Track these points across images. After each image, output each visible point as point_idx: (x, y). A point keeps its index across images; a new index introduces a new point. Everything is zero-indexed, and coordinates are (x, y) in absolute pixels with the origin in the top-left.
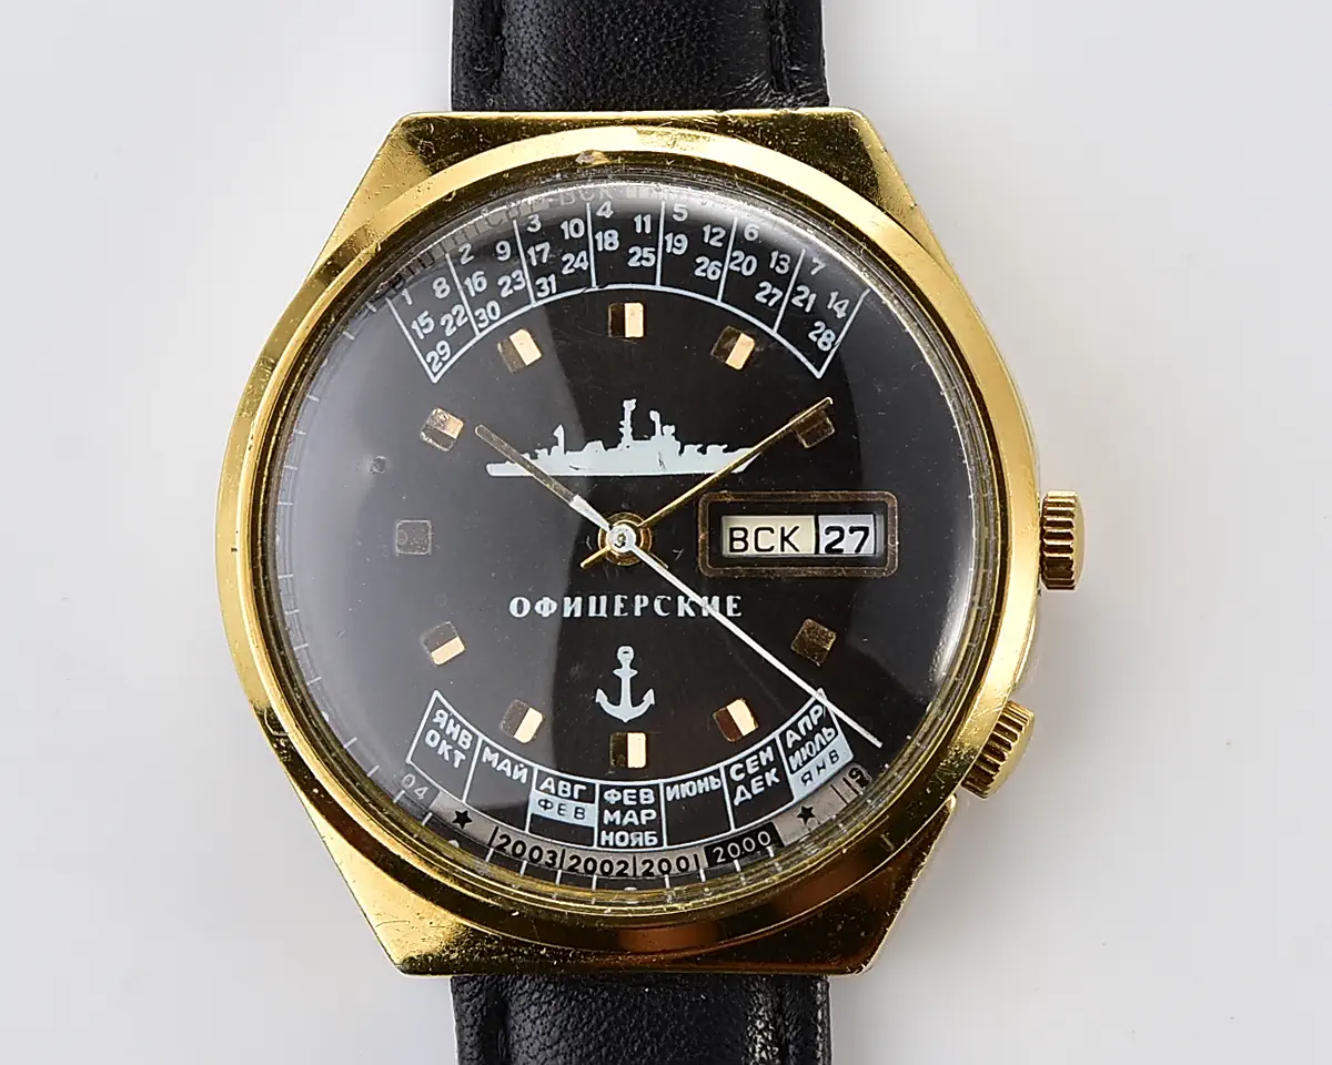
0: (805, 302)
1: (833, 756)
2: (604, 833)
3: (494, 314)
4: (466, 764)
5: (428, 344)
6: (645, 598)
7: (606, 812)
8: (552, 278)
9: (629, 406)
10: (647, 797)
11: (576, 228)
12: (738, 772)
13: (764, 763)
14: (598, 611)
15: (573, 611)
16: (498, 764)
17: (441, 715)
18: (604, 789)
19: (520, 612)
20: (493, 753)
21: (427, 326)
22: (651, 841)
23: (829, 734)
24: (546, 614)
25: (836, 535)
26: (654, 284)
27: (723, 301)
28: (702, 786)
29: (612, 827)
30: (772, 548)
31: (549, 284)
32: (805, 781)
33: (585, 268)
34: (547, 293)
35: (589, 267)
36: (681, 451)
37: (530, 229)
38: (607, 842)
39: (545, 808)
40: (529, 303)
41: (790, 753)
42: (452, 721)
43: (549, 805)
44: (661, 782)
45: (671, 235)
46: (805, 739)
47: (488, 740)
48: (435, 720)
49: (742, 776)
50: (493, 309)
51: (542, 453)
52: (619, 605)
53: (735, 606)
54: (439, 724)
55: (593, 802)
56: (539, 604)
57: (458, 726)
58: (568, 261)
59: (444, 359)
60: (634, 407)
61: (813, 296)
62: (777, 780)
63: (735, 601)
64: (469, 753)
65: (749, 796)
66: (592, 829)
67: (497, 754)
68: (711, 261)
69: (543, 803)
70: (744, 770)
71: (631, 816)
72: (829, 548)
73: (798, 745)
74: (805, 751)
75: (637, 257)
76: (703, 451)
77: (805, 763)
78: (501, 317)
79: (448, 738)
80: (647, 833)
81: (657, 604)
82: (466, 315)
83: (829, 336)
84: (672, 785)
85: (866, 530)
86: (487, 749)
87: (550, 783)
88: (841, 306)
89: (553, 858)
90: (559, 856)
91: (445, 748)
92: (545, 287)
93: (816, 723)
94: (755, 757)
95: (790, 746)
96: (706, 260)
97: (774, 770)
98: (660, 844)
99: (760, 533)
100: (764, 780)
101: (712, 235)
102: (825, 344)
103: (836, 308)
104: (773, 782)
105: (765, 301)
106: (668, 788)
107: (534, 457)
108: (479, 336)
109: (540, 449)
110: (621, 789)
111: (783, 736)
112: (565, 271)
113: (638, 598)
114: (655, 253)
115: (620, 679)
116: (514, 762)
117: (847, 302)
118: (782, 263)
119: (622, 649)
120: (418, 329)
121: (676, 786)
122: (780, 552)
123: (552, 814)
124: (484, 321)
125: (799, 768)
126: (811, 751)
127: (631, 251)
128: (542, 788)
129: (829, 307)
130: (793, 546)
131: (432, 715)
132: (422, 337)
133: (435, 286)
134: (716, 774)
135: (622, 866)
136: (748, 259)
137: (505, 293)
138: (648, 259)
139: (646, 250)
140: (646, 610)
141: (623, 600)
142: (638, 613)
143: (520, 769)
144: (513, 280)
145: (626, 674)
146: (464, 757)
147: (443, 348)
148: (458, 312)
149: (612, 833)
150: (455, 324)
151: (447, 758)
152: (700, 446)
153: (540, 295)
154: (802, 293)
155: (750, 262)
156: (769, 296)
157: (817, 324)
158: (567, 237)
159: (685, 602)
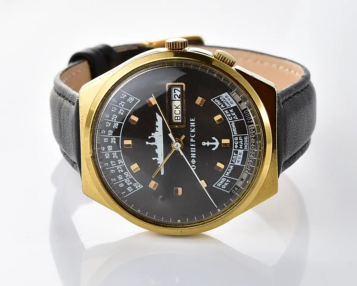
0: (123, 104)
1: (226, 97)
2: (245, 148)
3: (127, 173)
4: (229, 179)
5: (134, 188)
6: (191, 139)
7: (240, 148)
8: (119, 160)
10: (236, 139)
11: (107, 155)
12: (231, 118)
13: (228, 112)
14: (194, 150)
15: (194, 155)
16: (229, 172)
17: (218, 185)
18: (235, 148)
19: (194, 167)
20: (227, 173)
21: (130, 188)
22: (246, 138)
23: (221, 98)
24: (195, 162)
25: (176, 96)
26: (119, 138)
27: (123, 122)
28: (234, 126)
29: (243, 146)
30: (179, 111)
31: (120, 161)
32: (232, 103)
33: (116, 153)
34: (122, 162)
35: (116, 152)
36: (157, 131)
37: (108, 165)
38: (247, 148)
39: (239, 161)
40: (124, 166)
41: (226, 107)
42: (220, 182)
43: (238, 161)
44: (233, 136)
45: (108, 134)
46: (223, 103)
47: (224, 174)
48: (220, 186)
49: (231, 117)
50: (126, 174)
51: (158, 162)
52: (193, 145)
53: (192, 119)
54: (220, 185)
55: (238, 151)
56: (193, 163)
57: (221, 181)
58: (115, 157)
59: (137, 185)
60: (148, 142)
61: (122, 102)
62: (232, 109)
63: (191, 119)
64: (227, 179)
65: (236, 116)
66: (244, 151)
67: (227, 172)
68: (114, 125)
69: (238, 162)
70: (230, 117)
71: (241, 142)
72: (179, 98)
73: (224, 105)
74: (225, 103)
75: (113, 142)
76: (157, 127)
77: (228, 103)
78: (128, 172)
79: (224, 183)
80: (245, 139)
81: (192, 137)
82: (127, 180)
83: (131, 98)
84: (233, 133)
85: (175, 89)
86: (226, 174)
87: (234, 161)
88: (124, 96)
89: (251, 159)
90: (250, 158)
91: (226, 184)
92: (121, 162)
93: (219, 101)
94: (227, 114)
95: (224, 107)
96: (114, 126)
97: (230, 110)
98: (247, 136)
99: (176, 113)
100: (232, 112)
101: (108, 125)
102: (132, 99)
103: (124, 97)
104: (233, 110)
105: (123, 113)
106: (234, 134)
107: (159, 164)
108: (132, 177)
109: (157, 163)
110: (235, 145)
111: (222, 108)
112: (117, 157)
113: (191, 141)
114: (112, 137)
115: (210, 145)
116: (229, 168)
117: (123, 94)
118: (114, 109)
119: (203, 145)
120: (131, 190)
121: (234, 132)
122: (180, 109)
123: (241, 160)
124: (129, 176)
125: (229, 105)
126: (225, 102)
127: (112, 143)
128: (235, 162)
129: (124, 98)
130: (179, 106)
131: (218, 187)
132: (133, 189)
133: (121, 187)
134: (231, 123)
135: (252, 144)
136: (113, 117)
137: (122, 171)
138: (114, 139)
139: (112, 139)
140: (194, 139)
141: (192, 144)
142: (194, 141)
143: (230, 167)
144: (119, 169)
145: (208, 144)
146: (228, 180)
147: (135, 185)
148: (127, 181)
149: (245, 147)
150: (129, 182)
151: (228, 184)
152: (156, 127)
153: (122, 163)
154: (121, 104)
155: (114, 116)
156: (122, 112)
157: (128, 101)
158: (109, 157)
159: (192, 130)
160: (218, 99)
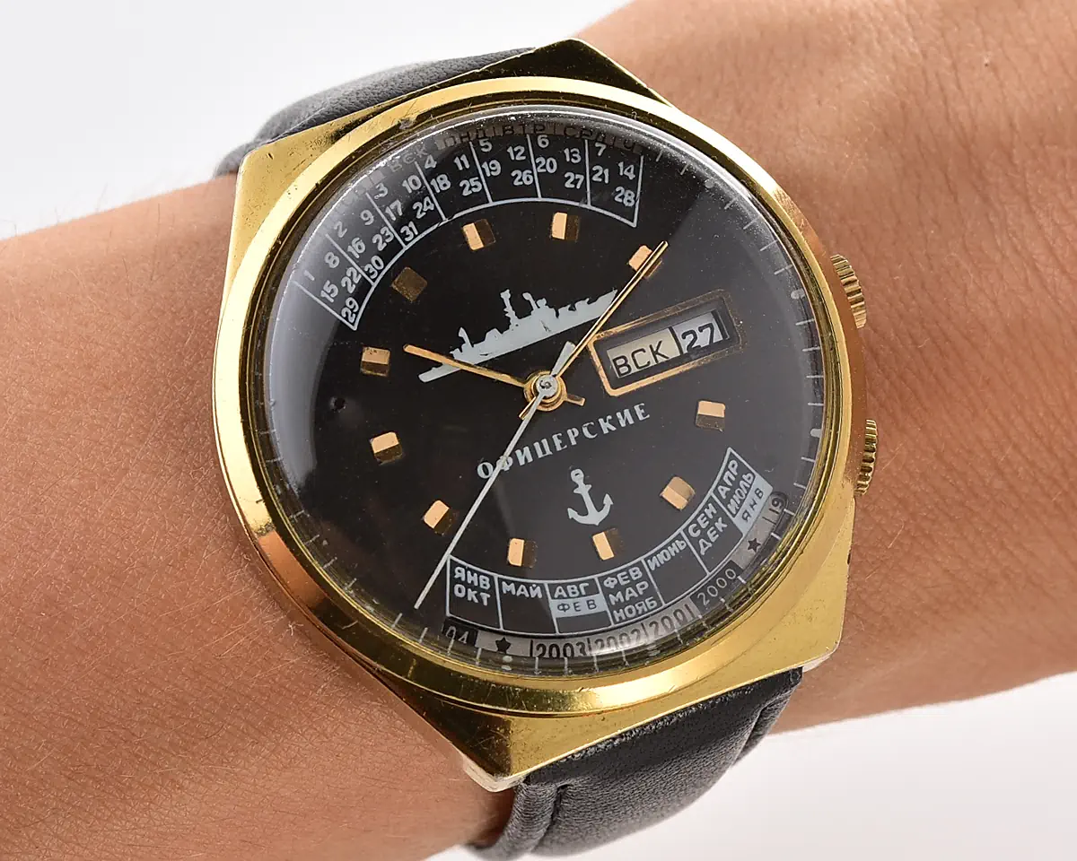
0: (602, 176)
1: (758, 493)
2: (615, 611)
3: (379, 265)
4: (492, 600)
5: (339, 304)
6: (574, 429)
7: (611, 596)
8: (411, 224)
9: (506, 295)
11: (414, 183)
12: (695, 531)
13: (711, 516)
16: (516, 591)
17: (459, 571)
18: (602, 580)
20: (509, 584)
21: (332, 291)
22: (652, 605)
23: (749, 478)
25: (690, 337)
26: (488, 202)
27: (542, 197)
28: (672, 550)
29: (619, 606)
30: (649, 362)
31: (411, 229)
32: (746, 519)
33: (432, 209)
34: (412, 236)
35: (435, 207)
36: (557, 315)
37: (380, 195)
38: (620, 618)
39: (564, 610)
40: (402, 248)
41: (726, 502)
42: (469, 573)
43: (566, 607)
44: (641, 559)
45: (485, 163)
46: (733, 489)
47: (501, 576)
48: (456, 577)
49: (699, 532)
50: (377, 262)
51: (456, 352)
52: (558, 442)
53: (643, 411)
54: (460, 578)
55: (598, 593)
57: (475, 575)
58: (418, 208)
59: (355, 311)
60: (509, 296)
61: (607, 171)
62: (725, 526)
63: (641, 408)
64: (492, 591)
65: (710, 545)
66: (605, 612)
67: (512, 584)
68: (522, 171)
69: (561, 607)
70: (699, 527)
71: (630, 592)
72: (689, 348)
74: (737, 497)
75: (467, 188)
76: (573, 309)
77: (740, 506)
78: (385, 265)
79: (471, 586)
80: (646, 600)
82: (358, 273)
83: (630, 195)
84: (650, 558)
85: (710, 326)
86: (504, 583)
87: (560, 591)
88: (629, 171)
89: (582, 648)
90: (586, 643)
91: (472, 595)
93: (736, 474)
94: (702, 515)
95: (724, 497)
96: (519, 172)
97: (720, 519)
98: (659, 604)
99: (635, 355)
100: (716, 529)
101: (515, 153)
102: (629, 201)
103: (626, 173)
104: (723, 528)
105: (573, 186)
106: (649, 561)
107: (451, 357)
108: (374, 285)
109: (453, 350)
110: (614, 575)
111: (716, 492)
112: (419, 216)
114: (480, 180)
115: (581, 496)
116: (528, 585)
117: (632, 166)
118: (574, 155)
119: (573, 473)
120: (328, 297)
121: (655, 557)
122: (655, 363)
123: (571, 613)
124: (373, 273)
125: (737, 511)
126: (741, 496)
127: (461, 185)
128: (556, 596)
129: (621, 174)
130: (663, 356)
131: (453, 574)
132: (332, 301)
133: (327, 261)
134: (679, 537)
135: (635, 633)
136: (549, 161)
137: (381, 247)
138: (476, 187)
139: (472, 180)
140: (581, 437)
142: (574, 443)
143: (534, 589)
144: (383, 236)
145: (583, 490)
146: (489, 596)
147: (351, 303)
148: (352, 273)
149: (621, 610)
150: (353, 283)
151: (476, 601)
152: (569, 306)
153: (407, 239)
154: (597, 171)
155: (551, 162)
156: (575, 182)
157: (617, 189)
158: (410, 191)
159: (605, 421)
160: (742, 470)
